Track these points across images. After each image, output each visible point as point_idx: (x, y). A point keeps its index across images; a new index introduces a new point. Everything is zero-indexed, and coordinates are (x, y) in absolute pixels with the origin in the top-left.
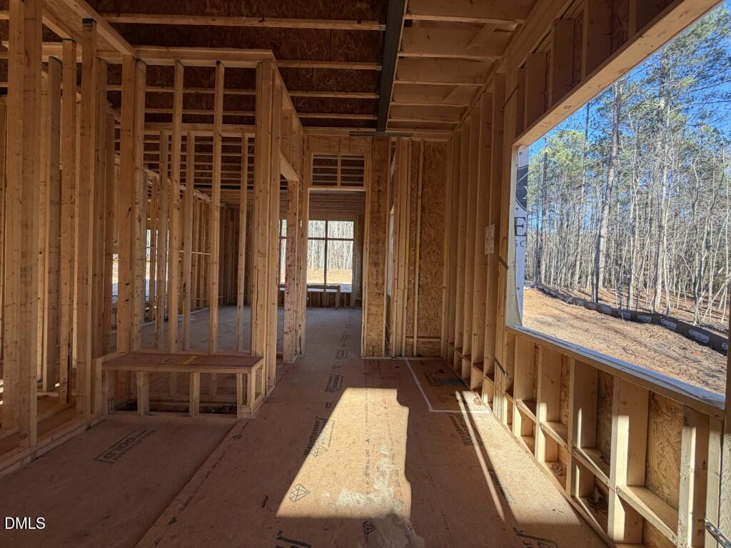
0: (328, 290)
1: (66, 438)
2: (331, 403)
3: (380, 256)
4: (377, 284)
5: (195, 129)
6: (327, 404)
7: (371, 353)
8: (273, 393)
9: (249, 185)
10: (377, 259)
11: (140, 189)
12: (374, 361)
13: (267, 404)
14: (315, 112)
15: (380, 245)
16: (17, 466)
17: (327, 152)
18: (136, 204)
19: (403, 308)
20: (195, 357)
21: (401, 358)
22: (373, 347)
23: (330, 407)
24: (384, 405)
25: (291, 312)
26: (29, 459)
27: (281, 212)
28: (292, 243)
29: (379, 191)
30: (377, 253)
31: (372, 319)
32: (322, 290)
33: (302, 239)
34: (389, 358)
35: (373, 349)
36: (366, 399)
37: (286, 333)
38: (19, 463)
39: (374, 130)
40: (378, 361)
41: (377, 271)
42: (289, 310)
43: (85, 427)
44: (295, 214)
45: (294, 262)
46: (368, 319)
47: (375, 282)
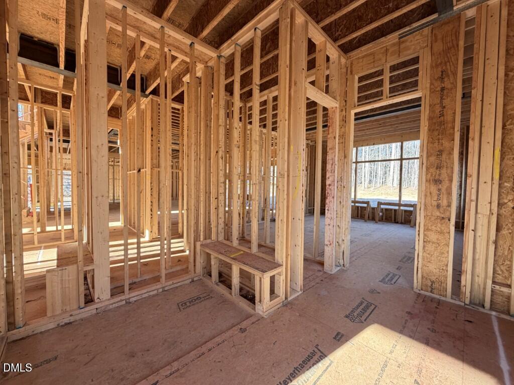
0: (402, 208)
1: (179, 284)
2: (343, 335)
3: (444, 171)
4: (438, 206)
5: (271, 92)
6: (338, 334)
7: (430, 289)
8: (296, 299)
9: (324, 124)
10: (440, 175)
11: (222, 138)
12: (432, 300)
13: (285, 308)
14: (353, 32)
15: (444, 156)
16: (155, 292)
17: (372, 68)
18: (220, 148)
19: (488, 241)
20: (242, 252)
21: (481, 310)
22: (433, 282)
23: (340, 339)
24: (416, 377)
25: (331, 227)
26: (161, 290)
27: (354, 142)
28: (332, 165)
29: (443, 89)
30: (439, 167)
31: (430, 247)
32: (397, 208)
33: (346, 160)
34: (458, 303)
35: (432, 285)
36: (391, 352)
37: (327, 245)
38: (156, 291)
39: (435, 16)
40: (439, 302)
41: (439, 190)
42: (329, 225)
43: (190, 280)
44: (335, 138)
45: (334, 181)
46: (424, 247)
47: (435, 203)
